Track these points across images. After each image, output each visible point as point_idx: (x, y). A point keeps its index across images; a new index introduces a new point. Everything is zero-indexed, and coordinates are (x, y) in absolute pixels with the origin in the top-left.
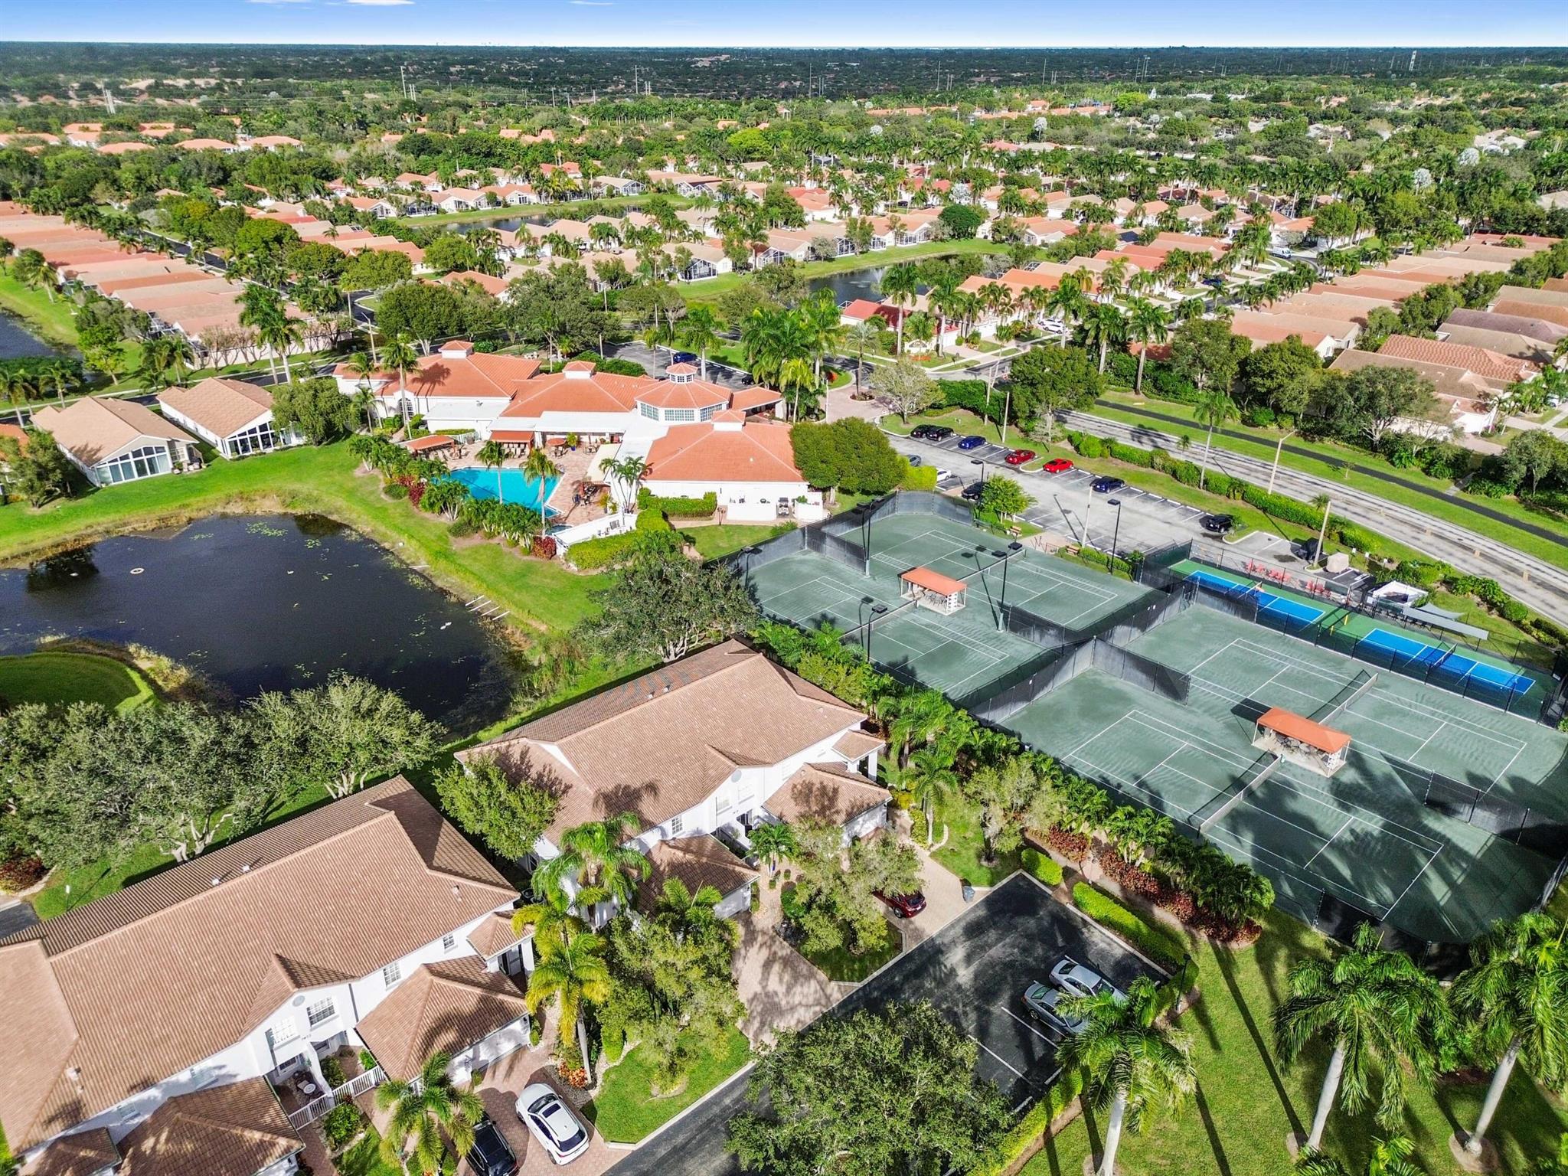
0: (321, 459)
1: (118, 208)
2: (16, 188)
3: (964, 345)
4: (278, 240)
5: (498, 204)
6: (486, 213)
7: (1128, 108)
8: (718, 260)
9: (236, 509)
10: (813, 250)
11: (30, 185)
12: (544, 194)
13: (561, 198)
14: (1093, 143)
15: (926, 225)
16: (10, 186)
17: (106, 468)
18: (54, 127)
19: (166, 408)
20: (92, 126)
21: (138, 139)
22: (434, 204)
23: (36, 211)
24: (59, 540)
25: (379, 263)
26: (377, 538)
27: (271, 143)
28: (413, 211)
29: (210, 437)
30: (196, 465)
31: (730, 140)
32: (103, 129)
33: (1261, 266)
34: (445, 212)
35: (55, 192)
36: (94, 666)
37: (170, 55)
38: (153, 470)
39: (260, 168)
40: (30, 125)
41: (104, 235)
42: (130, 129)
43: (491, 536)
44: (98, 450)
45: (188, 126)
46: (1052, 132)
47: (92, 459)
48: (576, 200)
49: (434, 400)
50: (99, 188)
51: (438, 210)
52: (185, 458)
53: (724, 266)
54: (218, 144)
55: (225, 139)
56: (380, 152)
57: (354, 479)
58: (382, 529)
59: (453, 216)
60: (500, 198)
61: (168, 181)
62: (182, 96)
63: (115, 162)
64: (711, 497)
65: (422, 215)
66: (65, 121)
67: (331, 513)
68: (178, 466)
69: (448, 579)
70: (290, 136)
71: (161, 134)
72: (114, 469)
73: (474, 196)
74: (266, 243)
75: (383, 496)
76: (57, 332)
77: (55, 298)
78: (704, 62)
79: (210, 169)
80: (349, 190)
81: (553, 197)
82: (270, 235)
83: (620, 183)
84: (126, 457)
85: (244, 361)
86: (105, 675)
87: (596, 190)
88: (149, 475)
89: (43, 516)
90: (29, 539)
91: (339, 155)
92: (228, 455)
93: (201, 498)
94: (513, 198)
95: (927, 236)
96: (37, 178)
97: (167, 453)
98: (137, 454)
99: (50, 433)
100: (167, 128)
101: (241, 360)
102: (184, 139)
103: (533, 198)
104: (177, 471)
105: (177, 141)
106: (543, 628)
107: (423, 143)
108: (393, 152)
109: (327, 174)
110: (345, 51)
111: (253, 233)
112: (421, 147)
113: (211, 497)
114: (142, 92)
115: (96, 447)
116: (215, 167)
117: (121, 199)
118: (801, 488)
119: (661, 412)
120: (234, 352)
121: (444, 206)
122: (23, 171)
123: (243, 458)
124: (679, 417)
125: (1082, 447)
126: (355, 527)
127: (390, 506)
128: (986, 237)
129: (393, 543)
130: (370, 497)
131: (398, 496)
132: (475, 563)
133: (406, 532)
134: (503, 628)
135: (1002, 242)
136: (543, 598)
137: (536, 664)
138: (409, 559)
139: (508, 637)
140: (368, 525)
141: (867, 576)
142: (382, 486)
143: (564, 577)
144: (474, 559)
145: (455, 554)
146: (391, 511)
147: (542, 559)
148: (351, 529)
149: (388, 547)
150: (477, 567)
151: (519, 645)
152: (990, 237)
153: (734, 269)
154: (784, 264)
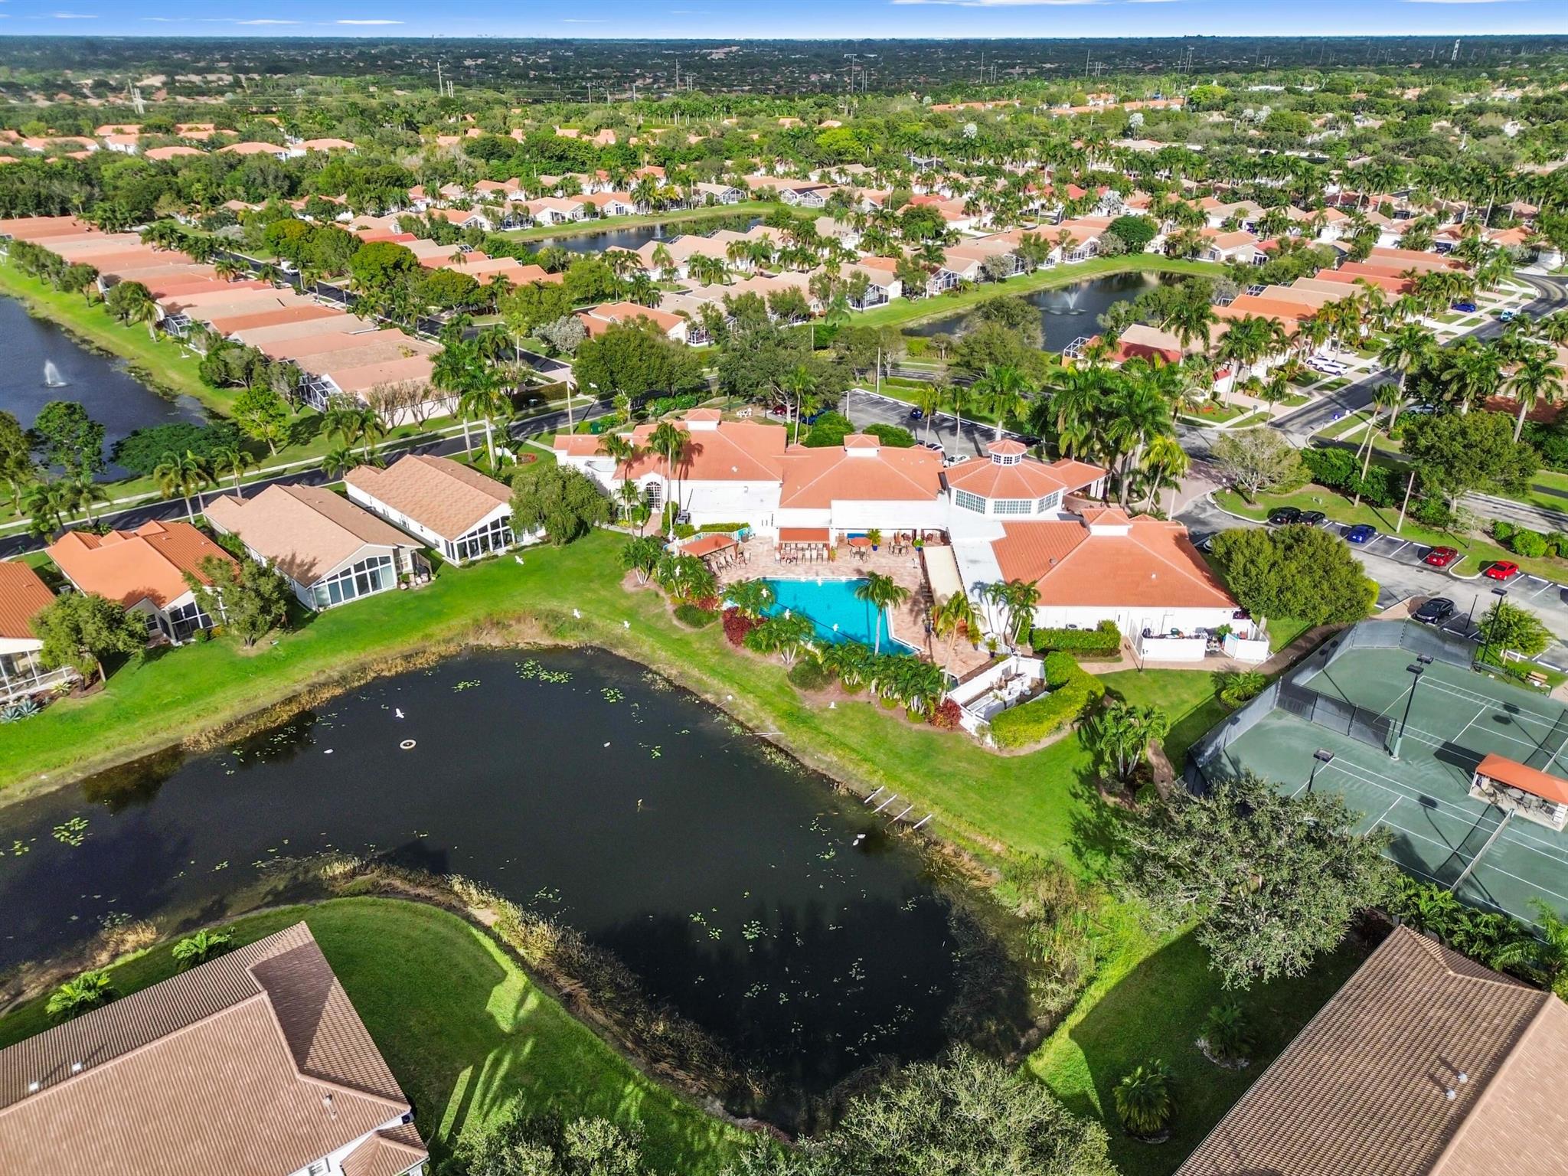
0: (568, 563)
1: (185, 222)
2: (76, 201)
3: (1240, 391)
4: (397, 266)
5: (595, 214)
6: (585, 225)
7: (1204, 102)
8: (888, 284)
9: (493, 640)
10: (983, 269)
11: (90, 198)
12: (643, 204)
13: (660, 208)
14: (1198, 142)
15: (1093, 239)
16: (70, 201)
17: (325, 587)
18: (87, 130)
19: (353, 491)
20: (127, 128)
21: (181, 143)
22: (531, 215)
23: (102, 228)
24: (288, 693)
25: (535, 298)
26: (690, 685)
27: (323, 145)
28: (509, 225)
29: (430, 536)
30: (425, 577)
31: (818, 141)
32: (141, 131)
33: (1502, 287)
34: (541, 225)
35: (122, 204)
36: (421, 921)
37: (168, 49)
38: (375, 587)
39: (333, 176)
40: (61, 127)
41: (190, 258)
42: (168, 131)
43: (854, 689)
44: (313, 565)
45: (230, 127)
46: (1149, 129)
47: (308, 580)
48: (675, 210)
49: (687, 485)
50: (164, 199)
51: (535, 223)
52: (408, 568)
53: (894, 290)
54: (269, 148)
55: (274, 142)
56: (451, 157)
57: (627, 596)
58: (696, 673)
59: (550, 230)
60: (598, 209)
61: (234, 191)
62: (202, 94)
63: (168, 169)
64: (1107, 628)
65: (518, 228)
66: (97, 123)
67: (616, 647)
68: (403, 579)
69: (820, 759)
70: (342, 138)
71: (204, 136)
72: (334, 588)
73: (570, 207)
74: (385, 269)
75: (675, 622)
76: (172, 380)
77: (157, 336)
78: (718, 55)
79: (276, 178)
80: (429, 200)
81: (654, 207)
82: (390, 261)
83: (718, 190)
84: (348, 572)
85: (413, 421)
86: (445, 940)
87: (695, 198)
88: (371, 593)
89: (260, 657)
90: (252, 694)
91: (410, 161)
92: (457, 562)
93: (443, 626)
94: (610, 209)
95: (1094, 250)
96: (97, 190)
97: (392, 564)
98: (359, 567)
99: (236, 535)
100: (205, 131)
101: (409, 419)
102: (231, 143)
103: (631, 208)
104: (403, 586)
105: (222, 146)
106: (997, 848)
107: (494, 146)
108: (464, 157)
109: (401, 181)
110: (347, 44)
111: (371, 258)
112: (491, 150)
113: (457, 623)
114: (158, 89)
115: (308, 560)
116: (281, 175)
117: (190, 212)
118: (1221, 616)
119: (990, 503)
120: (401, 411)
121: (540, 218)
122: (81, 182)
123: (474, 563)
124: (1012, 509)
125: (1518, 543)
126: (654, 668)
127: (692, 638)
128: (1157, 252)
129: (717, 694)
130: (661, 624)
131: (697, 623)
132: (849, 733)
133: (728, 678)
134: (936, 843)
135: (1179, 257)
136: (972, 795)
137: (1021, 914)
138: (750, 720)
139: (954, 861)
140: (671, 666)
141: (1396, 757)
142: (669, 607)
143: (978, 756)
144: (844, 725)
145: (813, 716)
146: (696, 645)
147: (941, 730)
148: (650, 671)
149: (712, 701)
150: (853, 739)
151: (976, 878)
152: (1162, 253)
153: (904, 294)
154: (957, 287)
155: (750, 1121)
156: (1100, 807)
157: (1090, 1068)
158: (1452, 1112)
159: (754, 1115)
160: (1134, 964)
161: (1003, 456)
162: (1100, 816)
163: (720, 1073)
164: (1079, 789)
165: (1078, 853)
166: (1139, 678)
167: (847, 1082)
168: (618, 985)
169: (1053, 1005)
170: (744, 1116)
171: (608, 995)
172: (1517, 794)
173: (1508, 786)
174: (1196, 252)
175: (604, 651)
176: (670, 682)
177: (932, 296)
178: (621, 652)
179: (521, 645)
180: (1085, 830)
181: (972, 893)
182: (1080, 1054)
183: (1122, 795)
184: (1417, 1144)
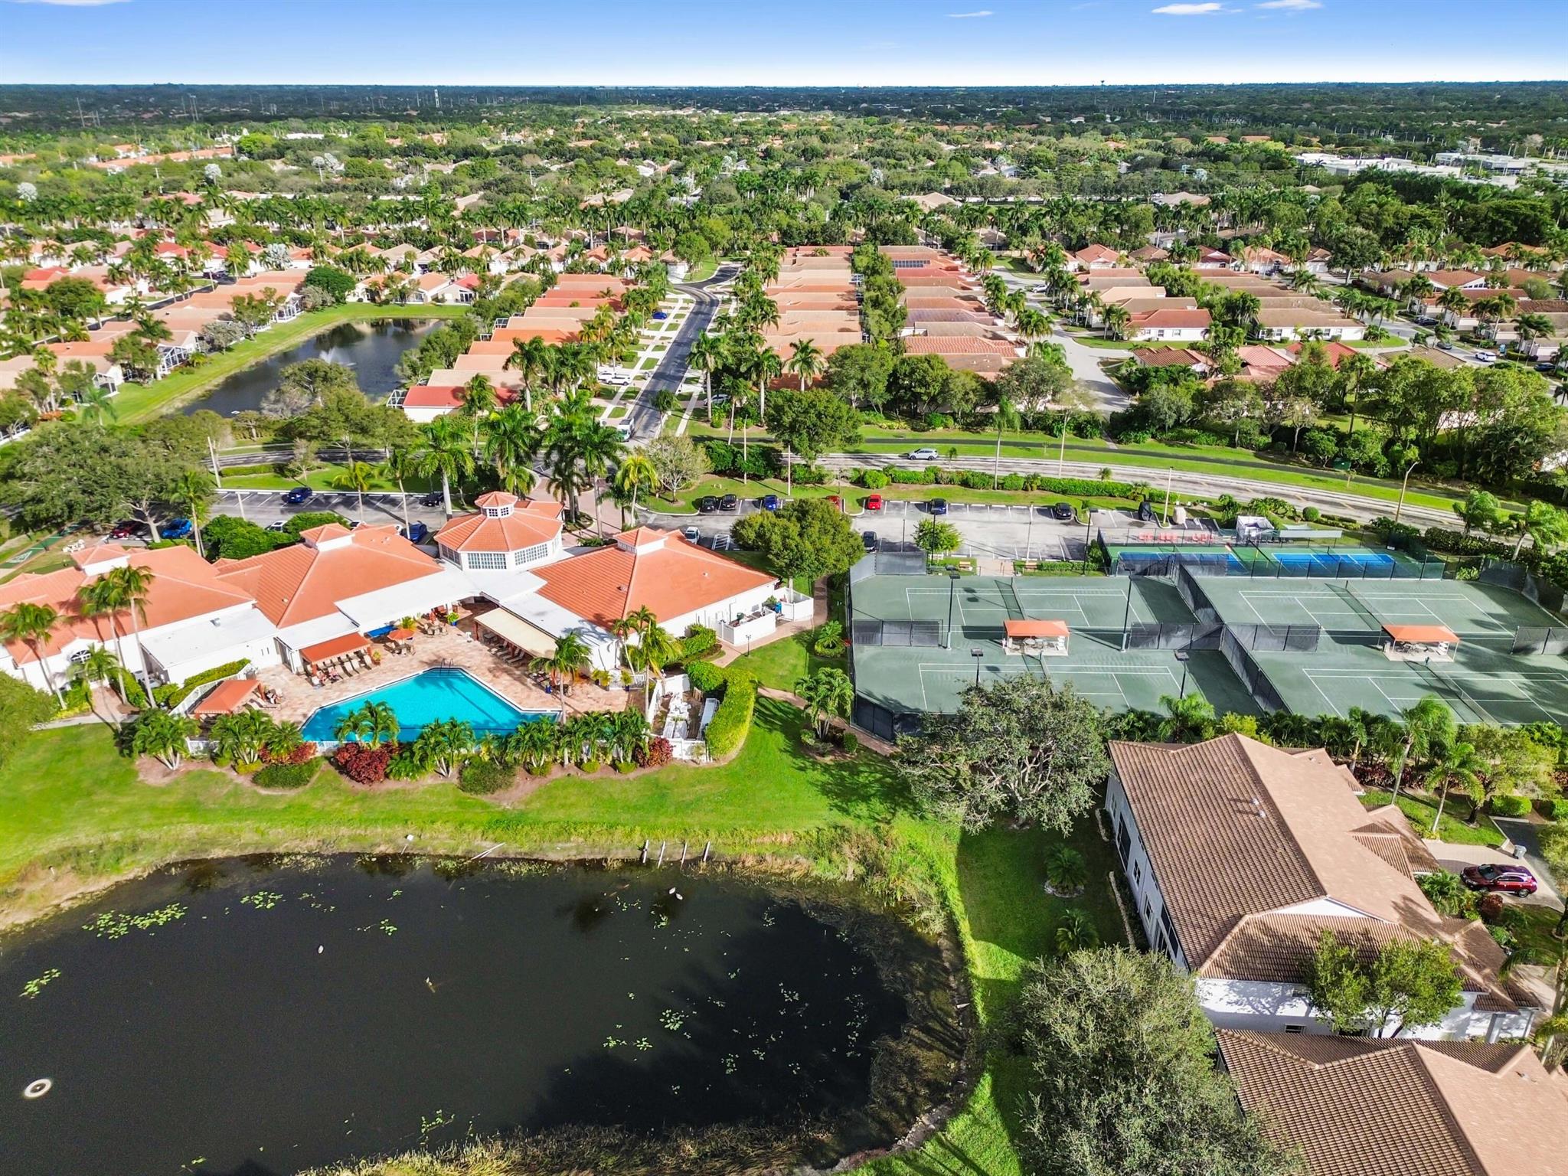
10: (202, 338)
15: (294, 295)
26: (346, 847)
58: (342, 832)
69: (564, 848)
75: (265, 792)
106: (784, 839)
119: (510, 557)
124: (533, 556)
125: (869, 481)
126: (282, 850)
127: (305, 799)
128: (360, 300)
129: (390, 841)
130: (246, 802)
131: (298, 781)
132: (573, 811)
133: (390, 819)
134: (735, 863)
135: (387, 302)
136: (727, 808)
137: (850, 878)
138: (455, 849)
139: (763, 867)
140: (304, 838)
141: (949, 649)
142: (243, 781)
143: (703, 776)
144: (563, 806)
145: (522, 813)
146: (318, 804)
147: (656, 768)
148: (281, 857)
149: (390, 851)
150: (580, 814)
151: (791, 871)
152: (365, 300)
153: (126, 380)
154: (187, 363)
155: (844, 1161)
156: (826, 769)
157: (1010, 951)
158: (1273, 823)
159: (844, 1156)
160: (954, 867)
161: (499, 508)
162: (832, 775)
163: (782, 1147)
164: (799, 762)
165: (846, 811)
166: (751, 661)
167: (874, 1080)
168: (610, 1146)
169: (938, 927)
170: (836, 1162)
171: (610, 1162)
172: (1030, 641)
173: (1023, 638)
174: (403, 295)
175: (192, 862)
176: (318, 855)
177: (164, 376)
178: (217, 853)
179: (65, 906)
180: (830, 791)
181: (801, 884)
182: (994, 947)
183: (831, 753)
184: (1281, 850)
